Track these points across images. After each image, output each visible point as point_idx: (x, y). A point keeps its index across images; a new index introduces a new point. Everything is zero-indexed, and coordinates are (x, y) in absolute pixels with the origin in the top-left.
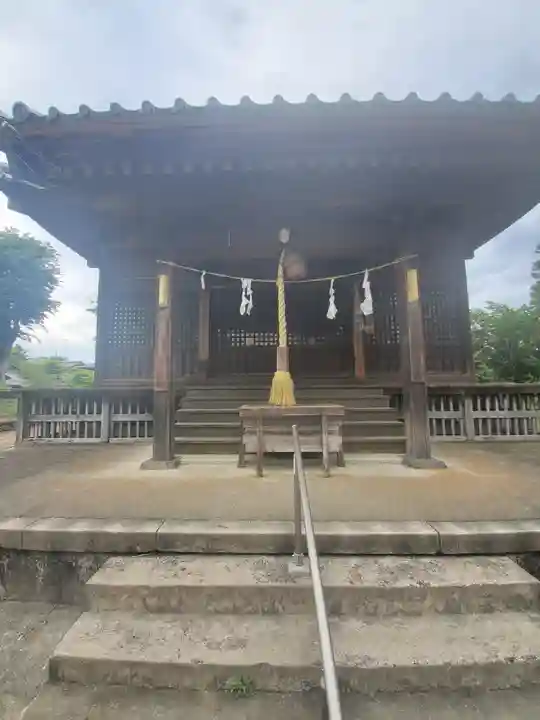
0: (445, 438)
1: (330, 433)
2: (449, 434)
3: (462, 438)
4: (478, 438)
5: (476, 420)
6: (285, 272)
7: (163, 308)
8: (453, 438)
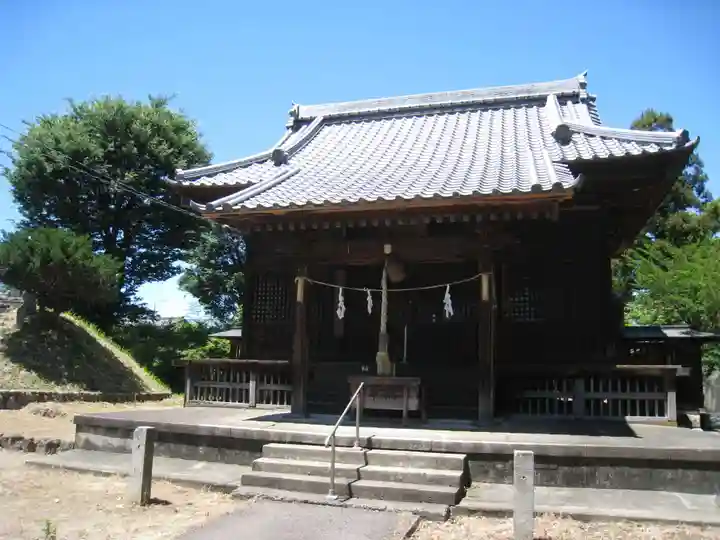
1: (409, 397)
2: (561, 412)
4: (588, 418)
5: (587, 401)
7: (300, 303)
8: (564, 417)
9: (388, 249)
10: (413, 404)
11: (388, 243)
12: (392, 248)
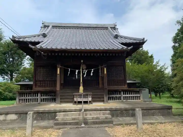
0: (117, 101)
1: (89, 97)
2: (118, 100)
3: (121, 101)
4: (124, 101)
5: (124, 97)
6: (82, 68)
7: (58, 74)
8: (119, 101)
9: (82, 61)
10: (90, 99)
11: (82, 60)
12: (83, 61)
